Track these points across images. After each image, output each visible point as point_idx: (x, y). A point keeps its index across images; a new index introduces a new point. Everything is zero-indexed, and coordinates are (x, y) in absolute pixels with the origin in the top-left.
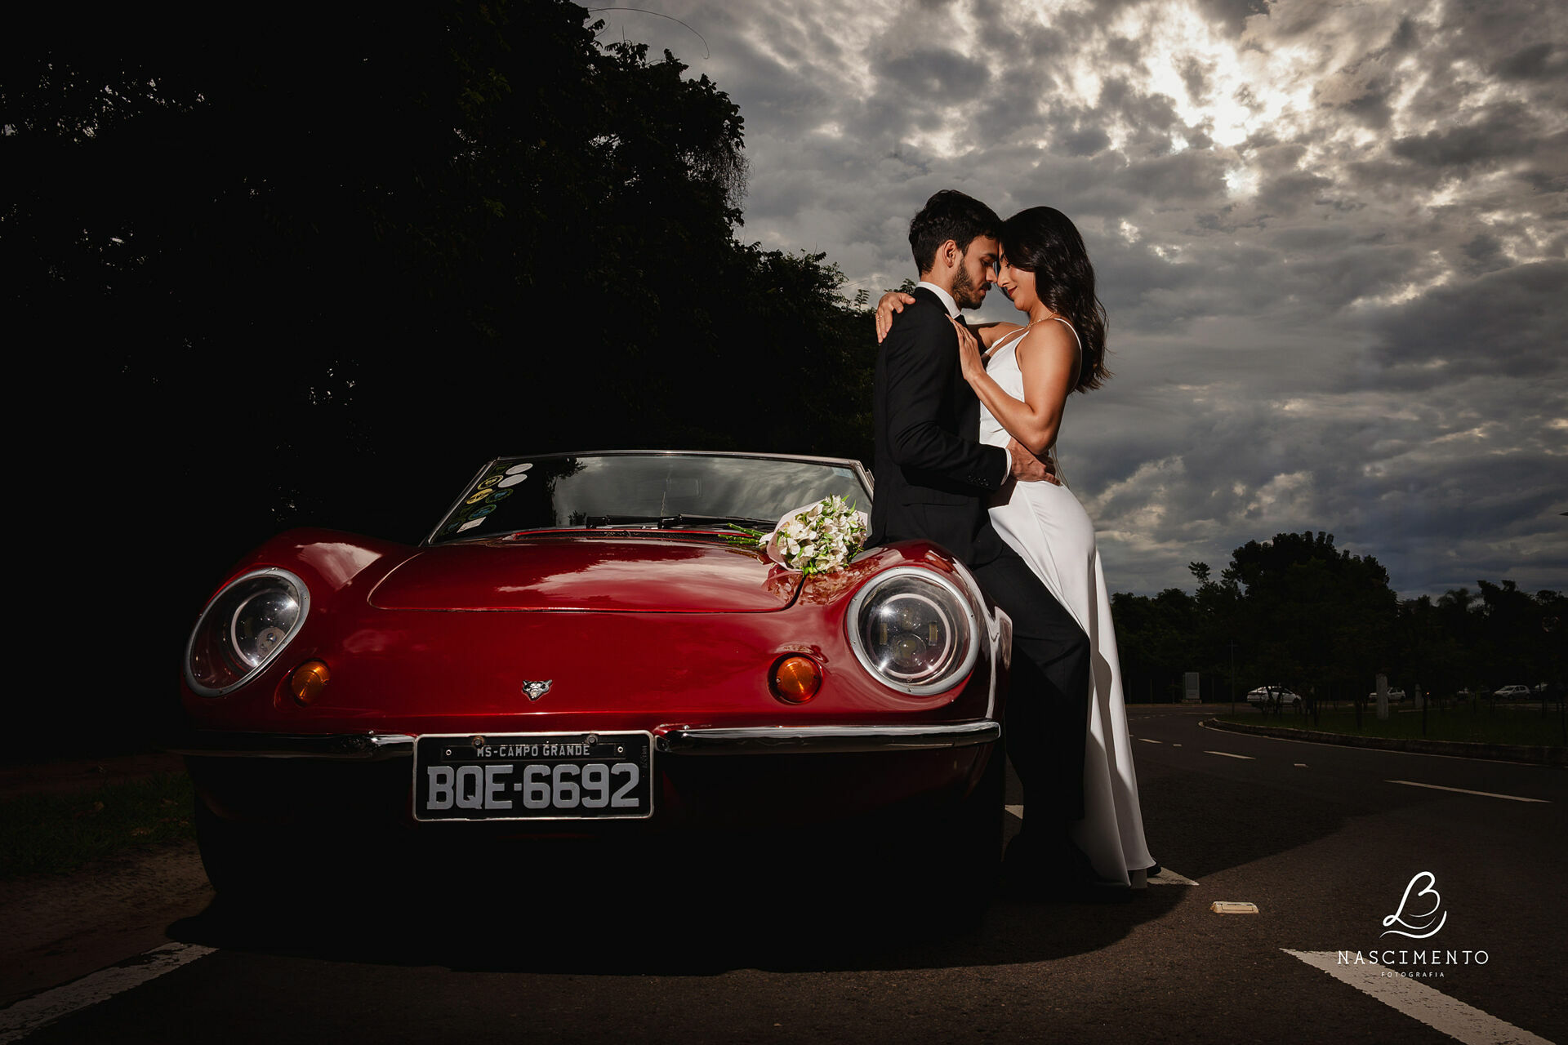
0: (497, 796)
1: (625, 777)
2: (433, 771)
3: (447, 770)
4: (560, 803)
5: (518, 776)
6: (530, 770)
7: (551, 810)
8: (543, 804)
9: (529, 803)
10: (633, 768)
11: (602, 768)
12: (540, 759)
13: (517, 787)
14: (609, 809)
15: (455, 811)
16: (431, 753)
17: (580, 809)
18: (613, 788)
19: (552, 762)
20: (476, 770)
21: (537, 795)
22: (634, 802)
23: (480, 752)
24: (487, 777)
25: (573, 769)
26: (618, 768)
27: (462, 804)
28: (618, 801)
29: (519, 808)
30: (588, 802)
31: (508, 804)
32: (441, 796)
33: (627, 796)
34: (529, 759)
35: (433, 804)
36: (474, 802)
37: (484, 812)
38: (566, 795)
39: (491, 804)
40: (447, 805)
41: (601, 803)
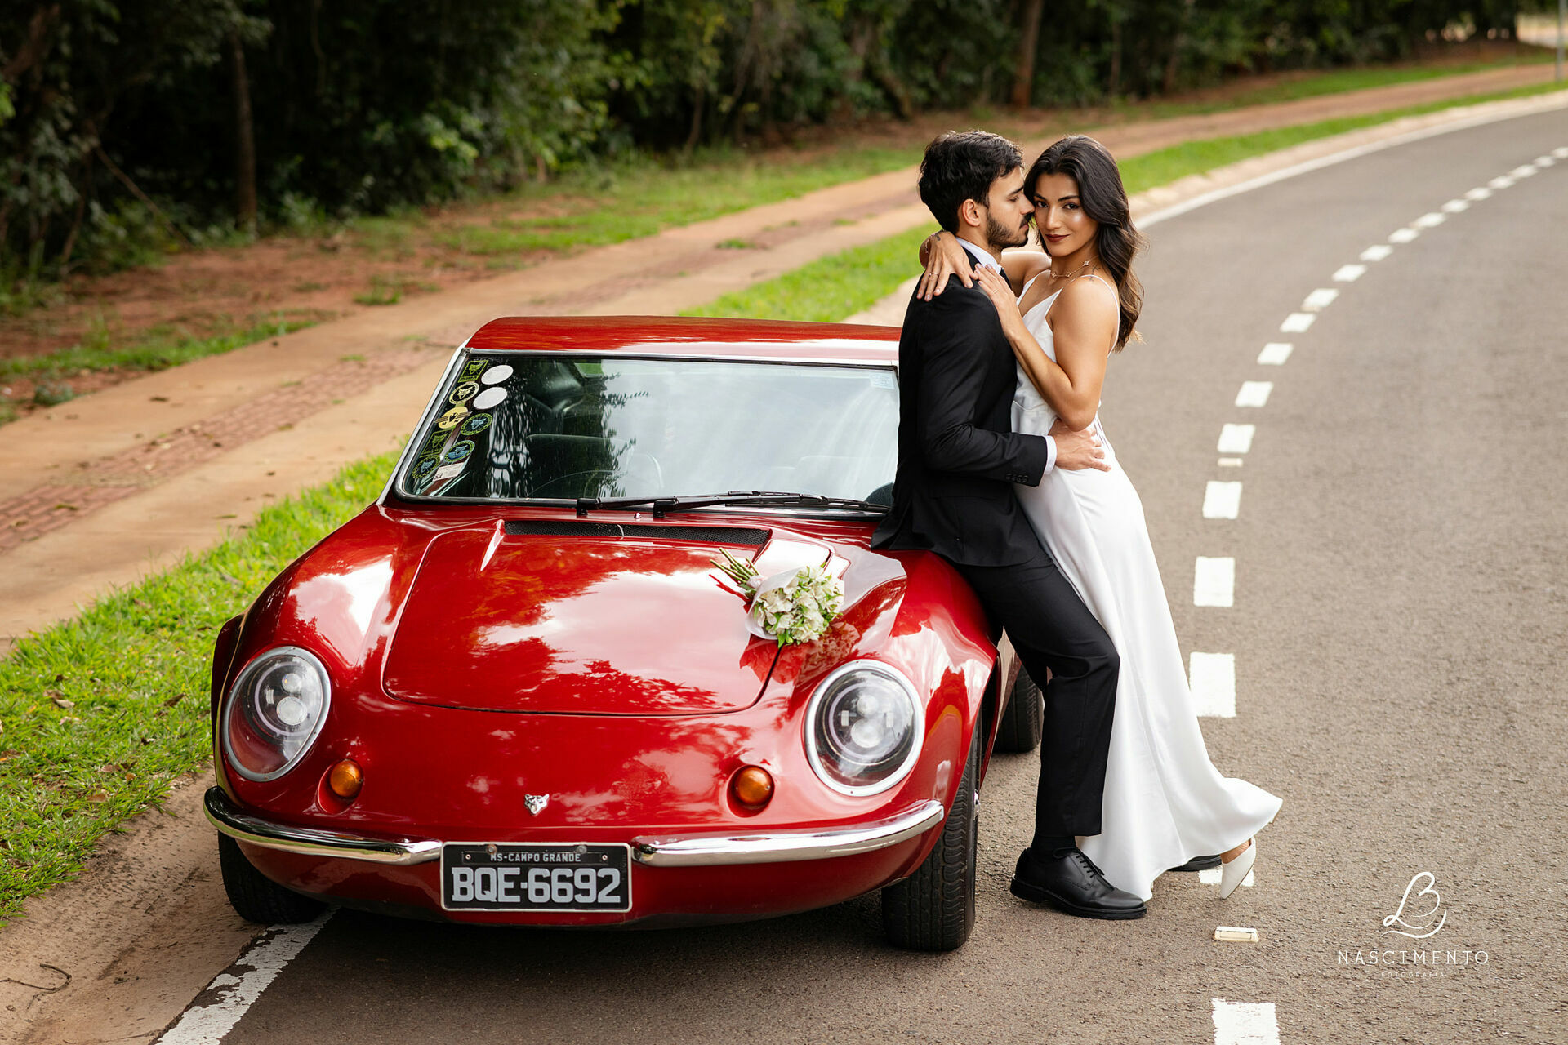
0: (508, 892)
1: (609, 879)
2: (456, 872)
3: (468, 871)
4: (558, 899)
5: (524, 877)
6: (533, 873)
7: (551, 903)
8: (544, 899)
9: (533, 898)
10: (615, 873)
11: (591, 872)
12: (541, 864)
13: (524, 885)
14: (596, 905)
15: (475, 902)
16: (453, 857)
17: (574, 904)
18: (599, 889)
19: (551, 866)
20: (490, 871)
21: (539, 892)
22: (617, 899)
23: (493, 857)
24: (499, 877)
25: (568, 873)
26: (603, 873)
27: (480, 897)
28: (603, 898)
29: (526, 902)
30: (580, 898)
31: (517, 899)
32: (464, 891)
33: (609, 894)
34: (532, 864)
35: (457, 897)
36: (490, 896)
37: (498, 904)
38: (562, 892)
39: (503, 898)
40: (468, 898)
41: (590, 899)
